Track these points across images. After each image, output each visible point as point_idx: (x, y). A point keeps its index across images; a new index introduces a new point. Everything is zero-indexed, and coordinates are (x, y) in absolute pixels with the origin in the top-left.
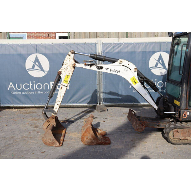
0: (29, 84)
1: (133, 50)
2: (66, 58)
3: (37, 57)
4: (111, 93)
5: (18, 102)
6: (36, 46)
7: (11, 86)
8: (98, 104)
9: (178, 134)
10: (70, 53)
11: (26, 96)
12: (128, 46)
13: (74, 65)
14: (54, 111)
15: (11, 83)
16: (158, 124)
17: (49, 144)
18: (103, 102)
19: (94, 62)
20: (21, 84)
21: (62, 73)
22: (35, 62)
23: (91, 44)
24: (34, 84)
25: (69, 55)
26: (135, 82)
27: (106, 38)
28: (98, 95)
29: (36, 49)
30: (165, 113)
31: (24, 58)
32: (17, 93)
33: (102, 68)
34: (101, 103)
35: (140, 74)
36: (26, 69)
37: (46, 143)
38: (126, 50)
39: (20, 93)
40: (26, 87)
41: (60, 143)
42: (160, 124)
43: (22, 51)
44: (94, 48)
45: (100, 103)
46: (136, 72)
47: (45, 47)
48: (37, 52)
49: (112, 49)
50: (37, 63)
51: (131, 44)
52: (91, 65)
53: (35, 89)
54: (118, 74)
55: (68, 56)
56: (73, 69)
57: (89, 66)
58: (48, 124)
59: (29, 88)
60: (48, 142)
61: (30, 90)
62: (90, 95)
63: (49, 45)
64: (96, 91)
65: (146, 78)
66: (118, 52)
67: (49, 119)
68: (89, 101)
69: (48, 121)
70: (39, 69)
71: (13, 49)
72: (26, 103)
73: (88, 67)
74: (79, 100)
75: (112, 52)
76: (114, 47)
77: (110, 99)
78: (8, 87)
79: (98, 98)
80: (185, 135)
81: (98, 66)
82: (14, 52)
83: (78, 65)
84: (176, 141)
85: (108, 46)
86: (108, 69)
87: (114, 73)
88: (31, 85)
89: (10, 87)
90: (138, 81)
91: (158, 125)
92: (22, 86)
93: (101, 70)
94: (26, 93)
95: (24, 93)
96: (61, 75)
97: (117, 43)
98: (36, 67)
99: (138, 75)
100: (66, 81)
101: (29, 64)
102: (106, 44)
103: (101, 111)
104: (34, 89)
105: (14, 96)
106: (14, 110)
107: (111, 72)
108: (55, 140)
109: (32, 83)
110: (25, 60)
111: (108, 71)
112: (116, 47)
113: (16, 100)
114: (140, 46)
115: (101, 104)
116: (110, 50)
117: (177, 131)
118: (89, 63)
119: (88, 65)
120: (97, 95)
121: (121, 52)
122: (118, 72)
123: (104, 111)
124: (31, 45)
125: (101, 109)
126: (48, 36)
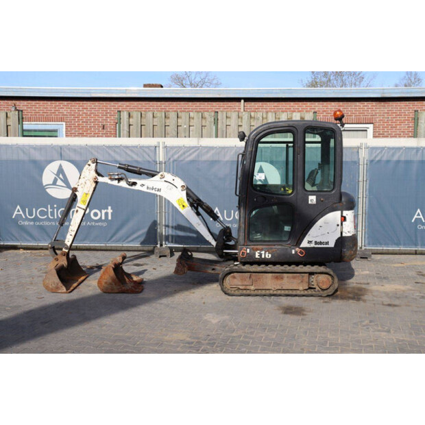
0: (48, 209)
1: (216, 158)
2: (85, 168)
3: (61, 166)
4: (179, 227)
5: (28, 238)
6: (61, 148)
7: (18, 211)
8: (158, 246)
9: (235, 280)
10: (90, 162)
11: (42, 228)
12: (207, 152)
13: (95, 179)
14: (66, 245)
15: (18, 207)
16: (214, 267)
17: (52, 289)
18: (167, 243)
19: (123, 176)
20: (34, 210)
21: (78, 189)
22: (58, 175)
23: (148, 147)
24: (55, 210)
25: (89, 165)
26: (183, 206)
27: (181, 137)
28: (159, 230)
29: (61, 153)
30: (225, 251)
31: (40, 167)
32: (26, 223)
33: (134, 184)
34: (164, 243)
35: (191, 194)
36: (42, 184)
37: (47, 287)
38: (205, 158)
39: (32, 223)
40: (42, 213)
41: (67, 290)
42: (216, 267)
43: (38, 156)
44: (152, 154)
45: (161, 245)
46: (185, 192)
47: (75, 150)
48: (62, 157)
49: (181, 155)
50: (61, 176)
51: (211, 148)
52: (119, 180)
53: (56, 217)
54: (158, 193)
55: (87, 166)
56: (94, 185)
57: (117, 181)
58: (56, 263)
59: (46, 217)
60: (50, 286)
61: (48, 219)
62: (145, 230)
63: (81, 147)
64: (155, 224)
65: (199, 200)
66: (192, 162)
67: (57, 257)
68: (142, 239)
69: (57, 260)
70: (65, 185)
71: (24, 152)
72: (40, 241)
73: (115, 183)
74: (128, 237)
75: (182, 161)
76: (184, 153)
77: (179, 236)
78: (13, 213)
79: (158, 235)
80: (246, 283)
81: (129, 180)
82: (26, 158)
83: (100, 179)
84: (235, 291)
85: (175, 152)
86: (144, 185)
87: (153, 192)
88: (50, 210)
89: (16, 213)
90: (187, 204)
91: (213, 269)
92: (36, 213)
93: (133, 187)
94: (41, 223)
95: (38, 224)
96: (77, 193)
97: (189, 147)
98: (59, 182)
99: (187, 194)
100: (84, 202)
101: (48, 176)
102: (172, 148)
103: (160, 257)
104: (54, 216)
105: (23, 228)
106: (21, 251)
107: (148, 191)
108: (60, 284)
109: (52, 208)
110: (41, 170)
111: (144, 189)
112: (188, 153)
113: (25, 236)
114: (227, 151)
115: (164, 246)
116: (178, 157)
117: (234, 277)
118: (117, 177)
119: (116, 179)
120: (156, 230)
121: (196, 161)
122: (159, 190)
123: (165, 256)
124: (52, 147)
125: (160, 252)
126: (103, 128)
